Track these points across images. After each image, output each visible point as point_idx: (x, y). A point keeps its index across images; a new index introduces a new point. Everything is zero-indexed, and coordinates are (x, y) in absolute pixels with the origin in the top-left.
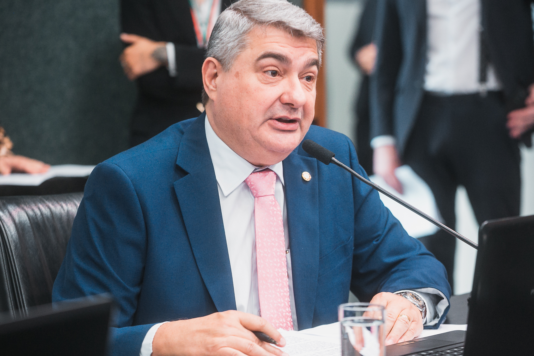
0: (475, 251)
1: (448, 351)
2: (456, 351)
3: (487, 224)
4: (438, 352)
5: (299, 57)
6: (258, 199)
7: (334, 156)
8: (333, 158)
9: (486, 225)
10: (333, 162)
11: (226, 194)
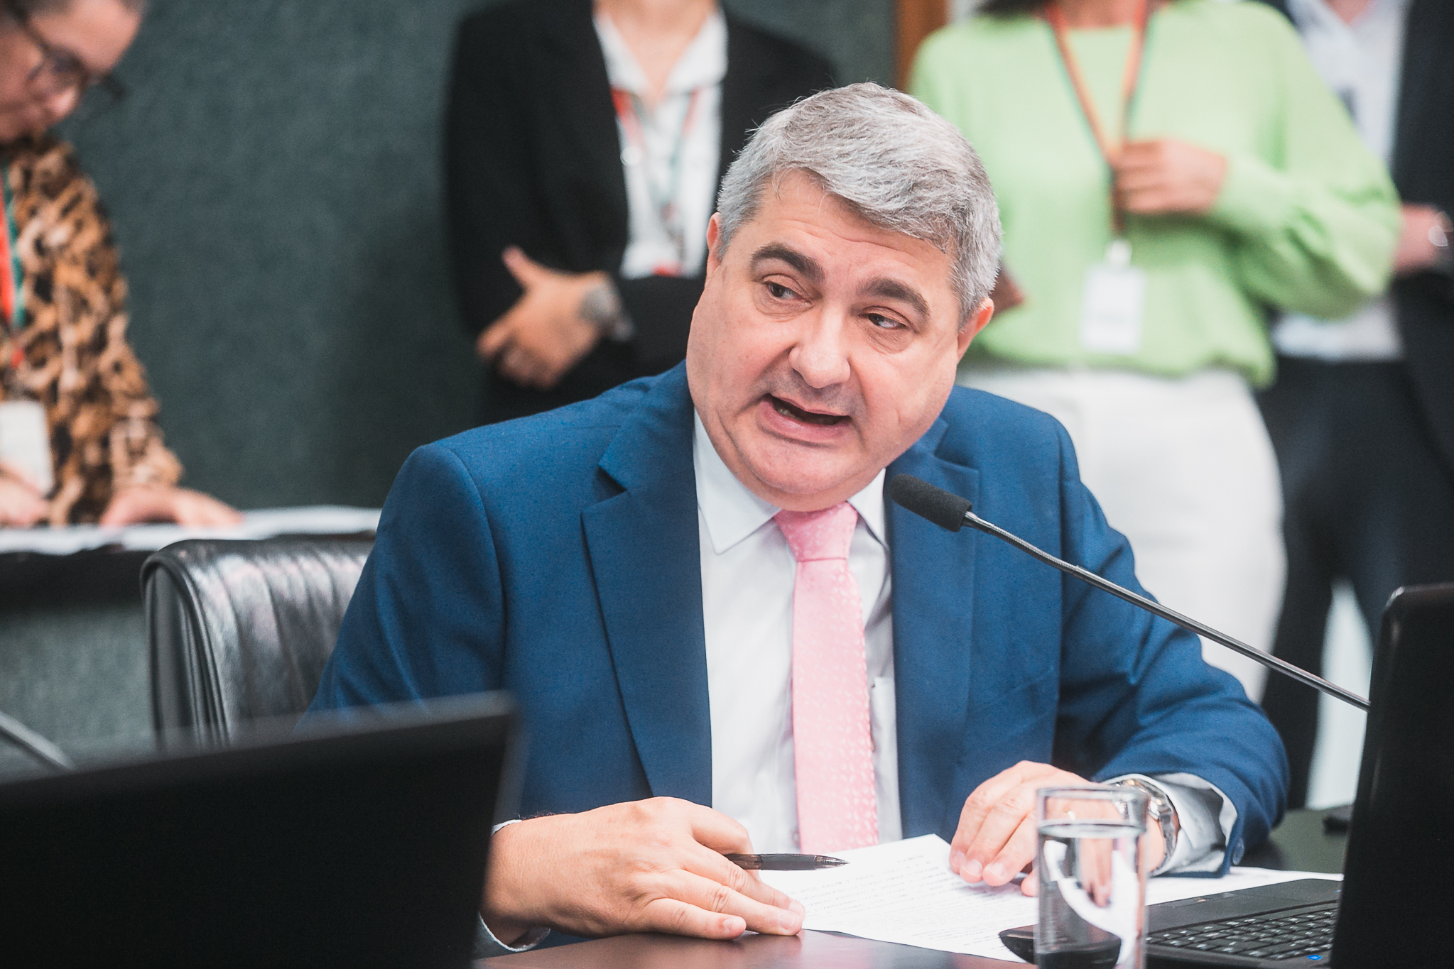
0: (1362, 715)
1: (1293, 920)
2: (1311, 920)
3: (1402, 595)
4: (1268, 921)
5: (851, 265)
6: (804, 566)
7: (970, 509)
8: (971, 515)
9: (1399, 597)
10: (970, 524)
11: (720, 547)
